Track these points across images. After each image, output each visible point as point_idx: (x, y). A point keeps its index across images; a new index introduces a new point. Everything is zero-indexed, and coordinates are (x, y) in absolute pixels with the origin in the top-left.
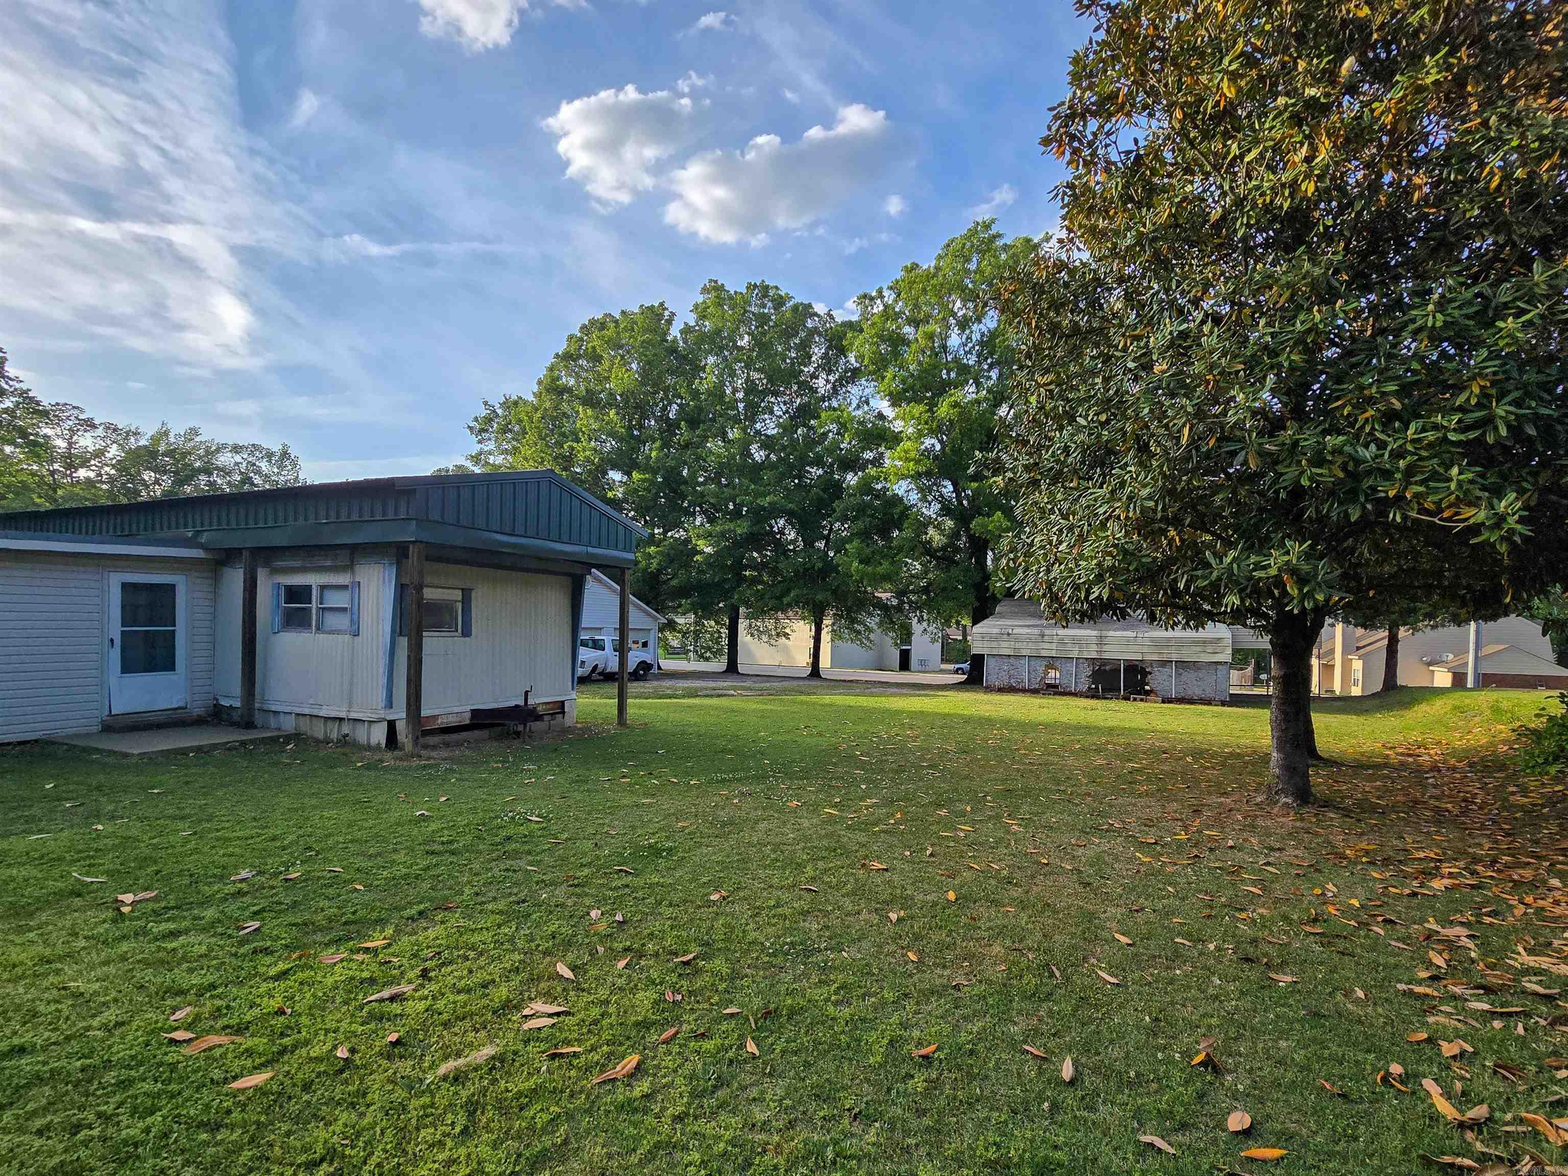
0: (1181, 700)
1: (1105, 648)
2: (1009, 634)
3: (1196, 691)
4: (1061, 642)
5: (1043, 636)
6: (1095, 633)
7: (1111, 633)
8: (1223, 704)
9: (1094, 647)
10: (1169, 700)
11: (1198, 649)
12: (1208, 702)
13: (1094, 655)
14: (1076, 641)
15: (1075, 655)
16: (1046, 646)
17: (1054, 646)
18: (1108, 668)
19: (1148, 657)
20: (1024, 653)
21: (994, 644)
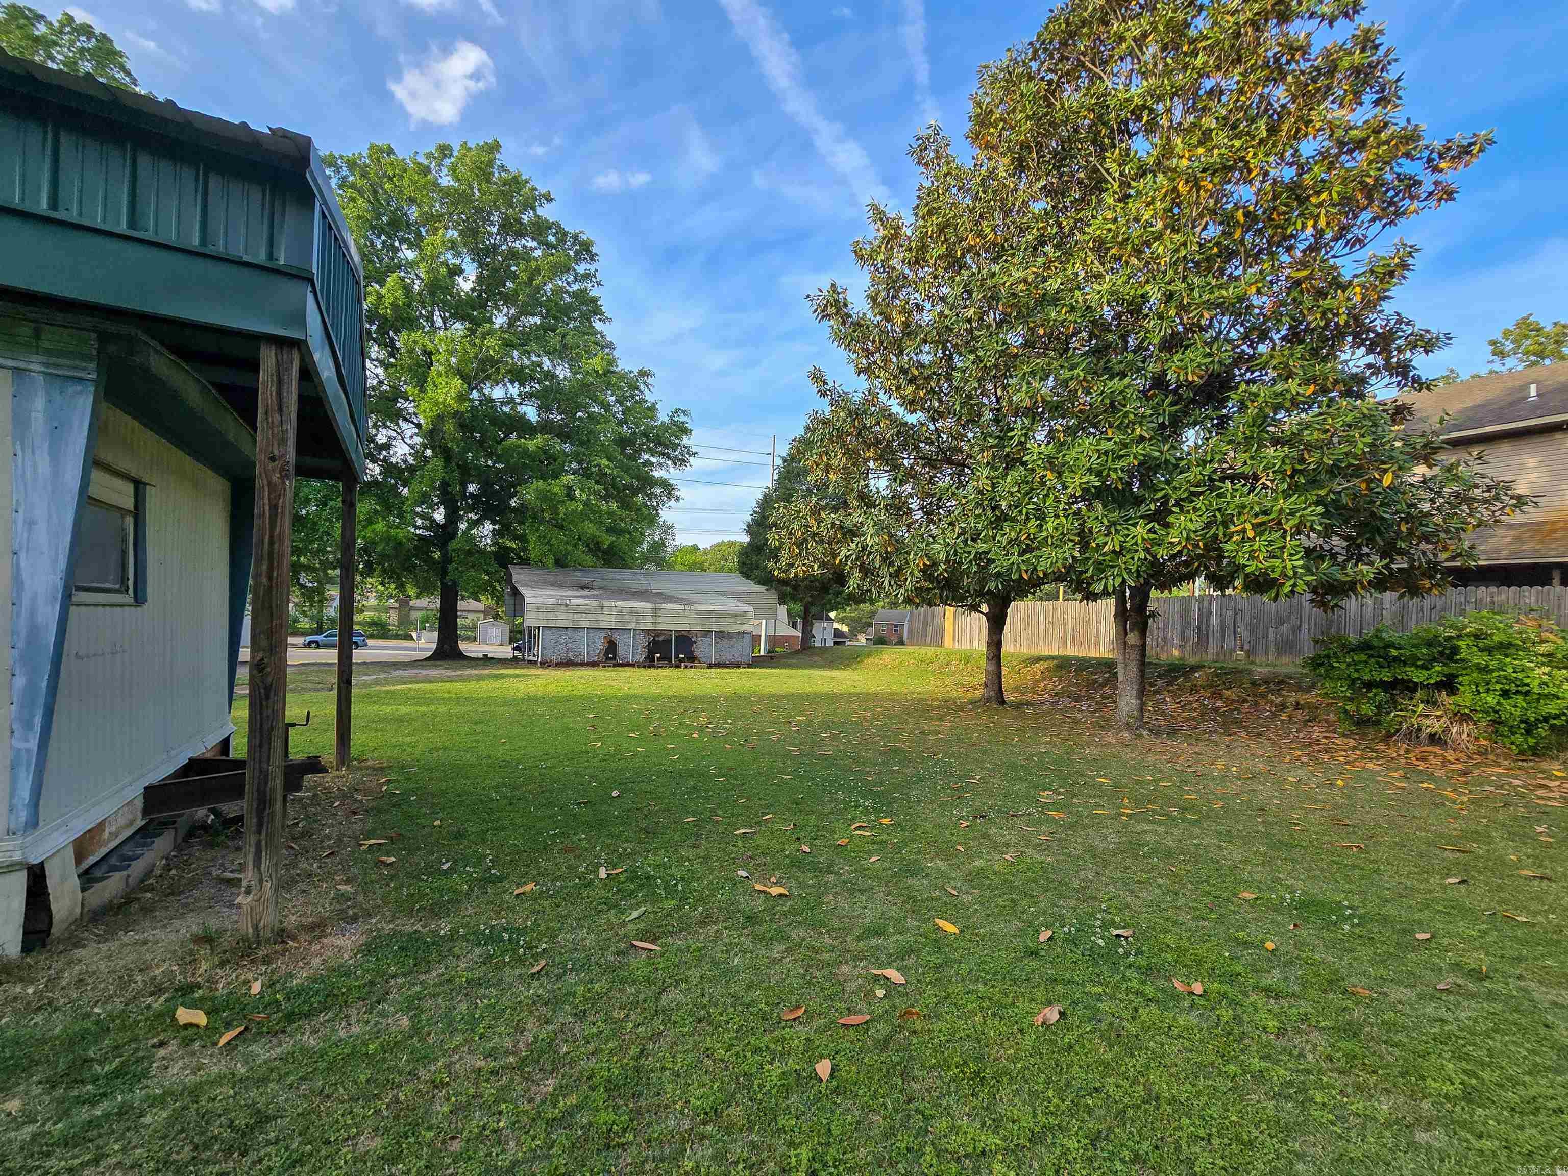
0: (718, 665)
1: (660, 620)
2: (567, 605)
3: (727, 657)
4: (620, 613)
5: (602, 608)
6: (649, 605)
7: (664, 606)
8: (749, 666)
9: (650, 620)
10: (710, 666)
11: (732, 621)
12: (738, 666)
13: (650, 627)
14: (633, 612)
15: (632, 626)
16: (606, 617)
17: (613, 618)
18: (661, 638)
19: (694, 628)
20: (583, 624)
21: (550, 616)
